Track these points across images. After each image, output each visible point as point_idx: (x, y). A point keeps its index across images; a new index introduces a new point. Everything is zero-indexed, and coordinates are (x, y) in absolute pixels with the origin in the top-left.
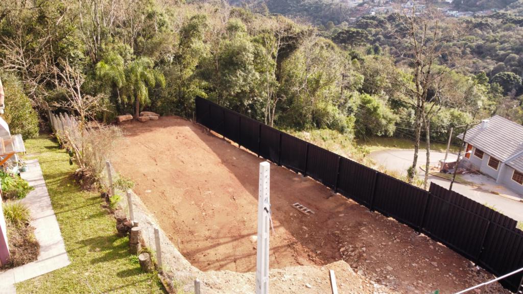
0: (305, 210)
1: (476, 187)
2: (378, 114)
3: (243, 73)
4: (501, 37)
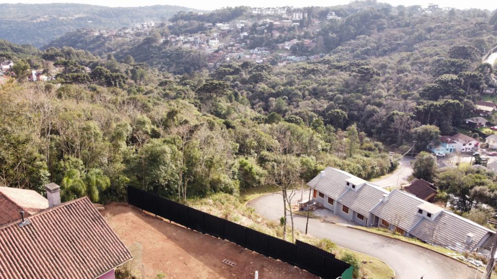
0: (231, 263)
1: (322, 220)
2: (253, 173)
3: (164, 167)
4: (329, 80)
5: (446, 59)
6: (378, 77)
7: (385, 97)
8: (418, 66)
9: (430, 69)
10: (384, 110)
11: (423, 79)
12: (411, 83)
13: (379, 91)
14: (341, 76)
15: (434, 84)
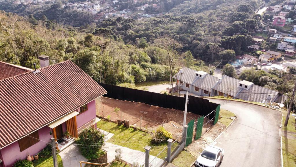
0: (145, 113)
4: (170, 27)
5: (235, 12)
6: (199, 24)
7: (203, 35)
8: (220, 17)
9: (227, 19)
10: (203, 42)
11: (224, 25)
12: (217, 27)
13: (200, 32)
14: (177, 24)
15: (230, 27)
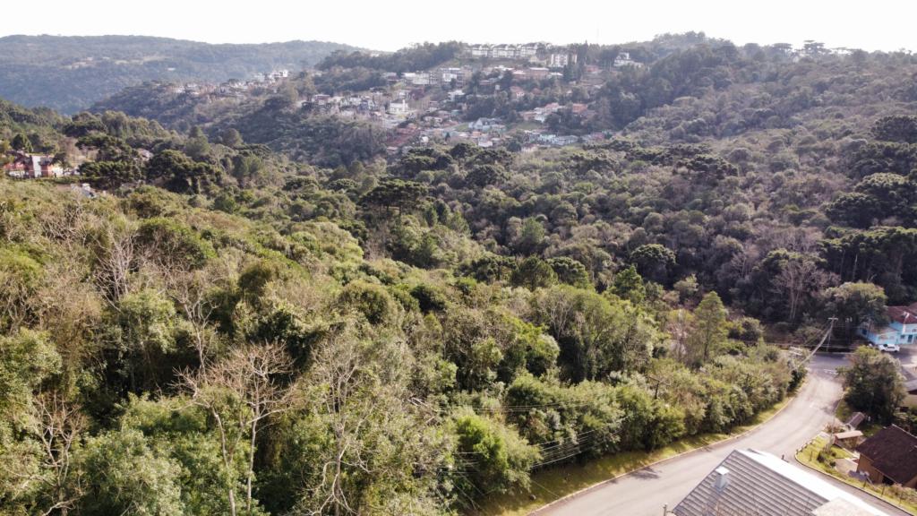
2: (499, 461)
5: (868, 141)
6: (733, 178)
7: (752, 219)
8: (811, 156)
9: (838, 162)
10: (754, 246)
11: (827, 183)
12: (805, 190)
13: (739, 208)
14: (654, 174)
15: (857, 194)
